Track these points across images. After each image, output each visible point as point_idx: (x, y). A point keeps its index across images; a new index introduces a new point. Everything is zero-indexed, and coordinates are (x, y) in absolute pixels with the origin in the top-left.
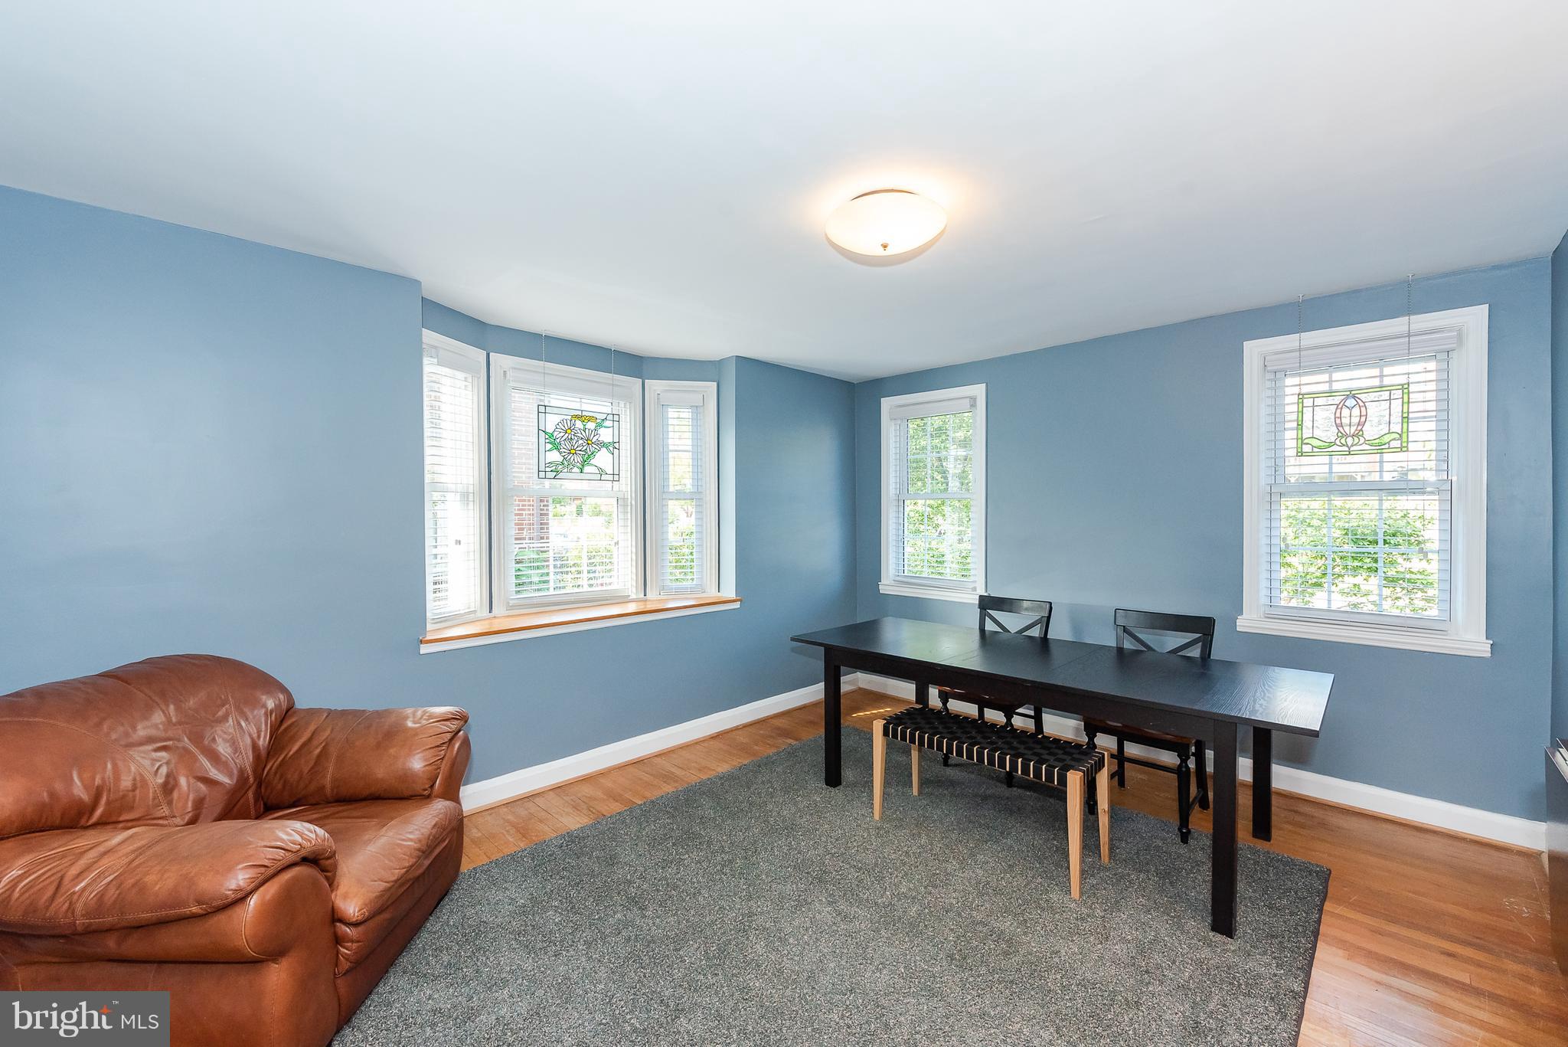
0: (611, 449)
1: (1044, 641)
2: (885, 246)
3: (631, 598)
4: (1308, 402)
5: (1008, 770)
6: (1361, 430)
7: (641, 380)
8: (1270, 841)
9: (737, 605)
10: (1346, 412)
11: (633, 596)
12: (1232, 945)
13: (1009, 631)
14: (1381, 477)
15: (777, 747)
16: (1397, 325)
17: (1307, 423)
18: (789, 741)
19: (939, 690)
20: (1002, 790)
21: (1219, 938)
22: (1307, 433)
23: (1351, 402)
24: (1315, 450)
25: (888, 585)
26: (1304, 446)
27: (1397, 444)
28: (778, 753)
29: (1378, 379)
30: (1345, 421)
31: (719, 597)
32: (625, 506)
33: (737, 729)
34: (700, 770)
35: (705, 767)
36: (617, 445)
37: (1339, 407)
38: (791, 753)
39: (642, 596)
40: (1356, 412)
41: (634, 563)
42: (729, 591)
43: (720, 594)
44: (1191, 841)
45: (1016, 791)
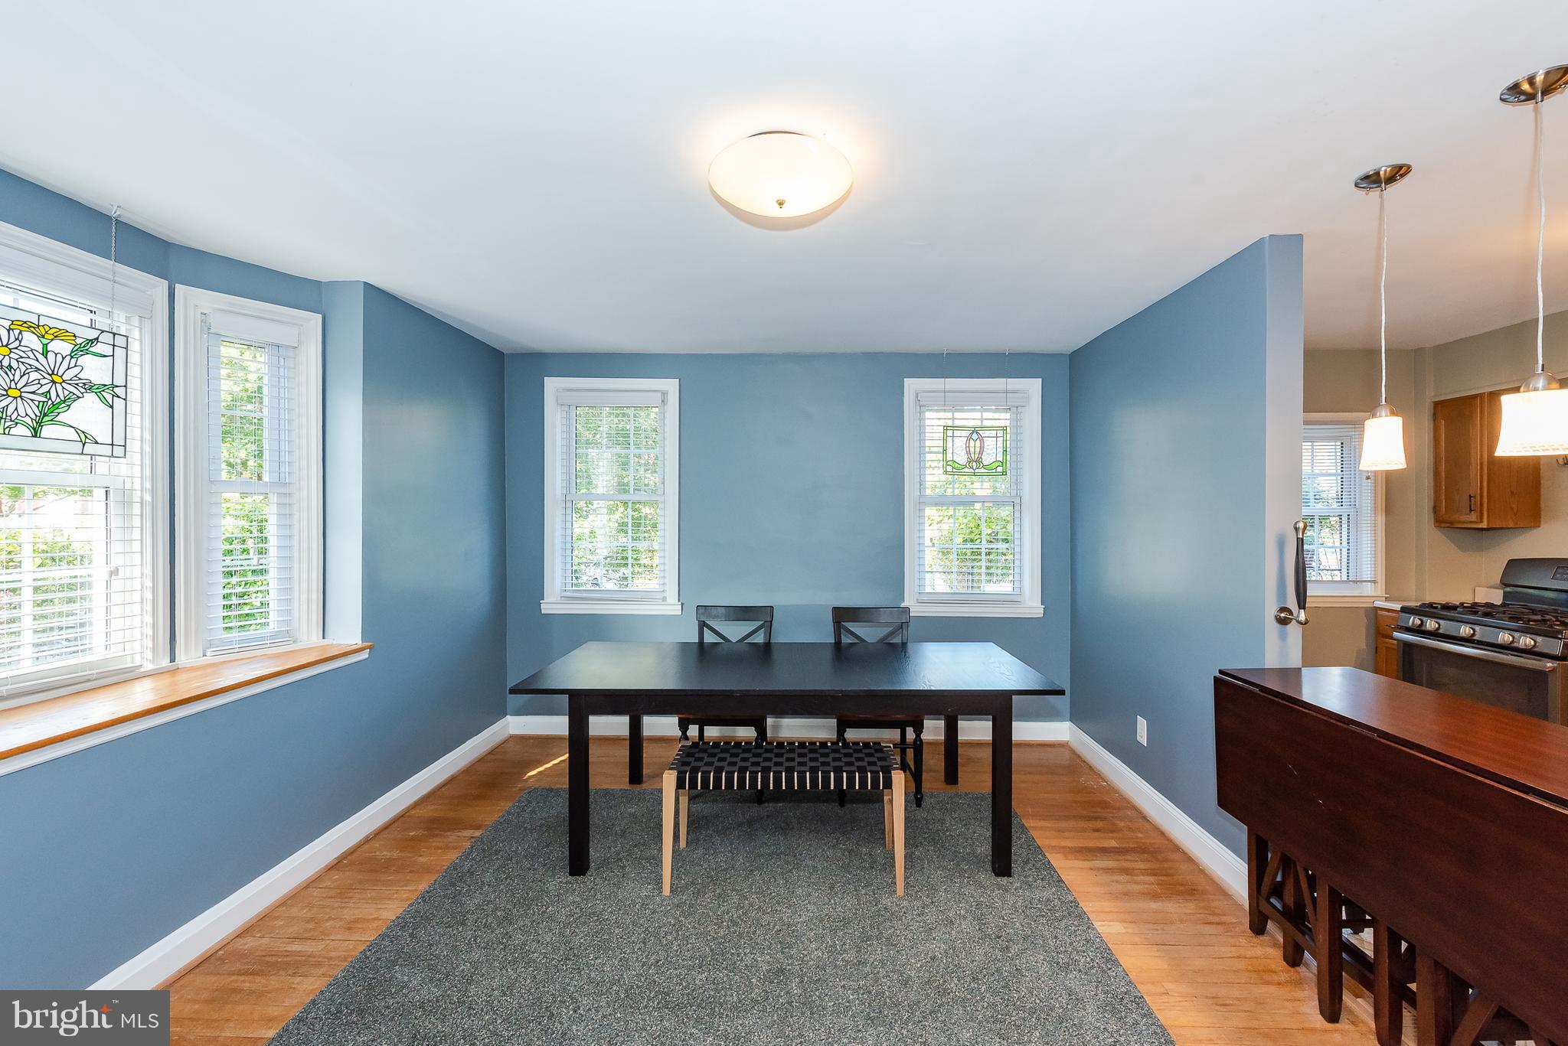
0: (109, 397)
1: (768, 646)
2: (781, 204)
3: (142, 670)
4: (950, 433)
5: (759, 788)
6: (981, 458)
7: (166, 283)
8: (957, 784)
9: (365, 655)
10: (972, 442)
11: (148, 667)
12: (1015, 881)
13: (730, 641)
14: (953, 492)
15: (455, 848)
16: (998, 383)
17: (949, 451)
18: (468, 833)
19: (679, 718)
20: (755, 810)
21: (1004, 881)
22: (949, 457)
23: (975, 436)
24: (954, 470)
25: (553, 603)
26: (948, 467)
27: (1000, 469)
28: (466, 856)
29: (980, 421)
30: (972, 450)
31: (323, 648)
32: (126, 502)
33: (367, 840)
34: (349, 929)
35: (356, 921)
36: (120, 391)
37: (969, 438)
38: (485, 849)
39: (165, 662)
40: (978, 443)
41: (148, 607)
42: (348, 632)
43: (326, 642)
44: (924, 804)
45: (770, 807)
